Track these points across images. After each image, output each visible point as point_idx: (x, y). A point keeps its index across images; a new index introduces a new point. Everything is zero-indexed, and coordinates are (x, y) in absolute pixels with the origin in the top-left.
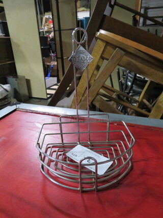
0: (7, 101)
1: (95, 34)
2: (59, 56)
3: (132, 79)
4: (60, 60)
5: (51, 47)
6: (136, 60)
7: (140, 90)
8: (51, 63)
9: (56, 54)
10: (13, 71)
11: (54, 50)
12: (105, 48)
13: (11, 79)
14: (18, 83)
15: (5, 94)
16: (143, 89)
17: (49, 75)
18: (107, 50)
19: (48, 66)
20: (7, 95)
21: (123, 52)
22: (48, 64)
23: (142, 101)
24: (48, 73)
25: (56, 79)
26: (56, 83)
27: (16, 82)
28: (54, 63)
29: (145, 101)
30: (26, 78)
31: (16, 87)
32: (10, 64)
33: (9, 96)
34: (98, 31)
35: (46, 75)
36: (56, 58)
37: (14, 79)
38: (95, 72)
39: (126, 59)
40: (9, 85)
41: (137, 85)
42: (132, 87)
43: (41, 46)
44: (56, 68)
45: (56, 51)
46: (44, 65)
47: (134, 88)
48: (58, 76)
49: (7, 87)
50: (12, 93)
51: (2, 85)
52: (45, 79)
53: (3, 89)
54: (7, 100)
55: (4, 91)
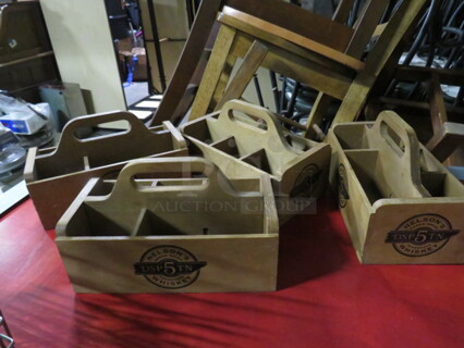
0: (45, 139)
1: (215, 16)
2: (149, 35)
3: (293, 87)
4: (152, 46)
5: (129, 16)
6: (288, 59)
7: (308, 107)
8: (134, 50)
9: (142, 30)
10: (51, 73)
11: (136, 21)
12: (235, 39)
13: (48, 91)
14: (66, 99)
15: (40, 124)
16: (312, 104)
17: (130, 78)
18: (238, 43)
19: (126, 58)
20: (44, 127)
21: (265, 47)
22: (127, 54)
23: (311, 127)
24: (127, 73)
25: (145, 85)
26: (147, 94)
27: (61, 96)
28: (139, 52)
29: (316, 127)
30: (83, 87)
31: (63, 107)
32: (43, 58)
33: (49, 128)
34: (221, 10)
35: (124, 78)
36: (142, 41)
37: (57, 92)
38: (224, 77)
39: (272, 56)
40: (46, 104)
41: (303, 97)
42: (294, 101)
43: (108, 15)
44: (145, 62)
45: (141, 24)
46: (118, 55)
47: (298, 104)
48: (149, 80)
49: (42, 108)
50: (55, 121)
51: (32, 106)
52: (123, 87)
53: (33, 114)
54: (45, 136)
55: (37, 119)
